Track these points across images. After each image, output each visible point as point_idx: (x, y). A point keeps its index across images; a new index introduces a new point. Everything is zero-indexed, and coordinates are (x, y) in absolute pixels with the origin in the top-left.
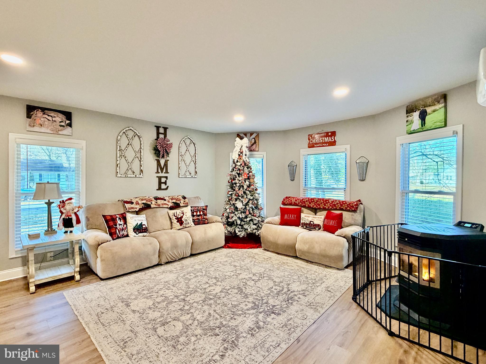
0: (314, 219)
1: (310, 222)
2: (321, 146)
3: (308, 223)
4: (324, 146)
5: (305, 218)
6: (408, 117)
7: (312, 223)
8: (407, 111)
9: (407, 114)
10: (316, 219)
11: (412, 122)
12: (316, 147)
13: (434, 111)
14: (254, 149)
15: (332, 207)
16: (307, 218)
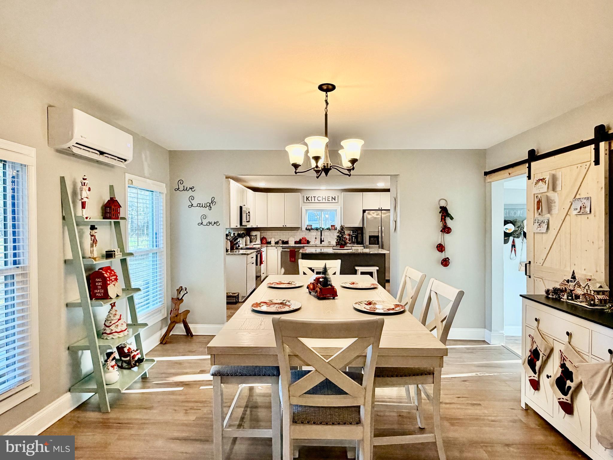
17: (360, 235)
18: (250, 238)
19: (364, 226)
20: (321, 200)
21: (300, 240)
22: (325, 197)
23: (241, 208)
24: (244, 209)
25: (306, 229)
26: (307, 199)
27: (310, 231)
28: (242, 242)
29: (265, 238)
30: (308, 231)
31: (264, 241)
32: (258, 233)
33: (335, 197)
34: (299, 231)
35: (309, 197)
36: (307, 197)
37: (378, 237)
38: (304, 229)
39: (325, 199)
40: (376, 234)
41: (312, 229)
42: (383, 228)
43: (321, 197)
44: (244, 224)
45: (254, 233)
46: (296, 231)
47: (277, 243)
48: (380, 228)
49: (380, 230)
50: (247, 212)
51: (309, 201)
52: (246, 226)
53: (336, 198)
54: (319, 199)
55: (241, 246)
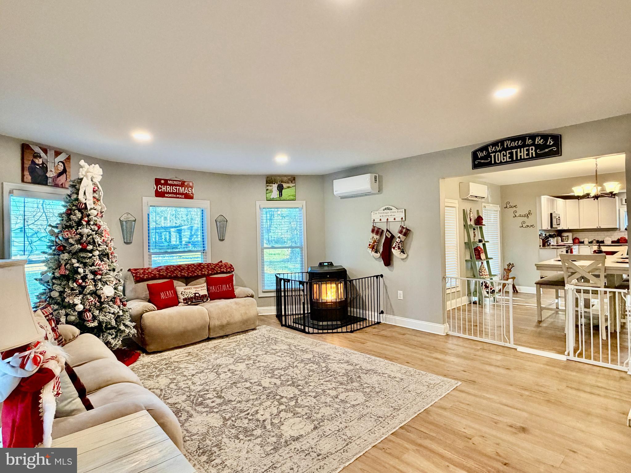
0: (198, 289)
1: (195, 295)
2: (175, 198)
3: (192, 296)
4: (178, 198)
5: (186, 291)
6: (268, 186)
7: (197, 295)
8: (267, 181)
9: (267, 183)
10: (200, 289)
11: (271, 191)
12: (167, 197)
13: (289, 187)
14: (62, 184)
15: (212, 272)
16: (188, 291)
18: (561, 238)
21: (619, 240)
23: (551, 214)
24: (553, 215)
28: (553, 241)
29: (578, 239)
31: (577, 241)
32: (570, 234)
44: (554, 226)
45: (565, 234)
46: (614, 232)
47: (591, 242)
50: (557, 217)
52: (557, 228)
55: (552, 243)
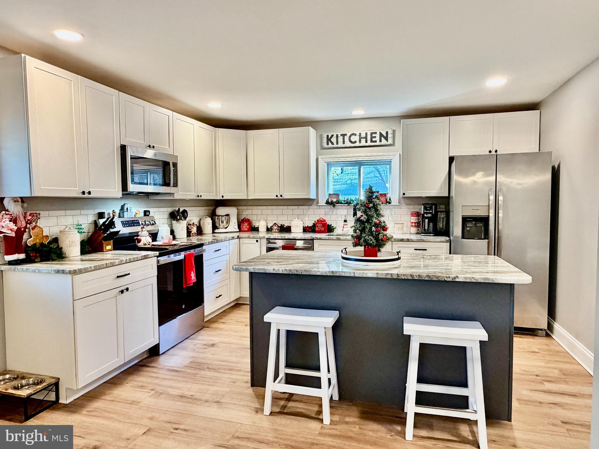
17: (442, 216)
19: (451, 195)
20: (358, 140)
21: (314, 225)
22: (366, 134)
25: (327, 202)
26: (329, 139)
27: (334, 206)
29: (248, 221)
30: (330, 207)
31: (245, 226)
32: (232, 211)
33: (387, 133)
34: (314, 207)
35: (332, 136)
36: (328, 136)
37: (485, 220)
38: (322, 201)
39: (366, 138)
40: (481, 213)
41: (338, 202)
42: (501, 198)
43: (358, 134)
45: (221, 211)
46: (307, 207)
47: (270, 230)
48: (492, 198)
49: (492, 202)
51: (332, 144)
53: (390, 136)
54: (353, 139)
